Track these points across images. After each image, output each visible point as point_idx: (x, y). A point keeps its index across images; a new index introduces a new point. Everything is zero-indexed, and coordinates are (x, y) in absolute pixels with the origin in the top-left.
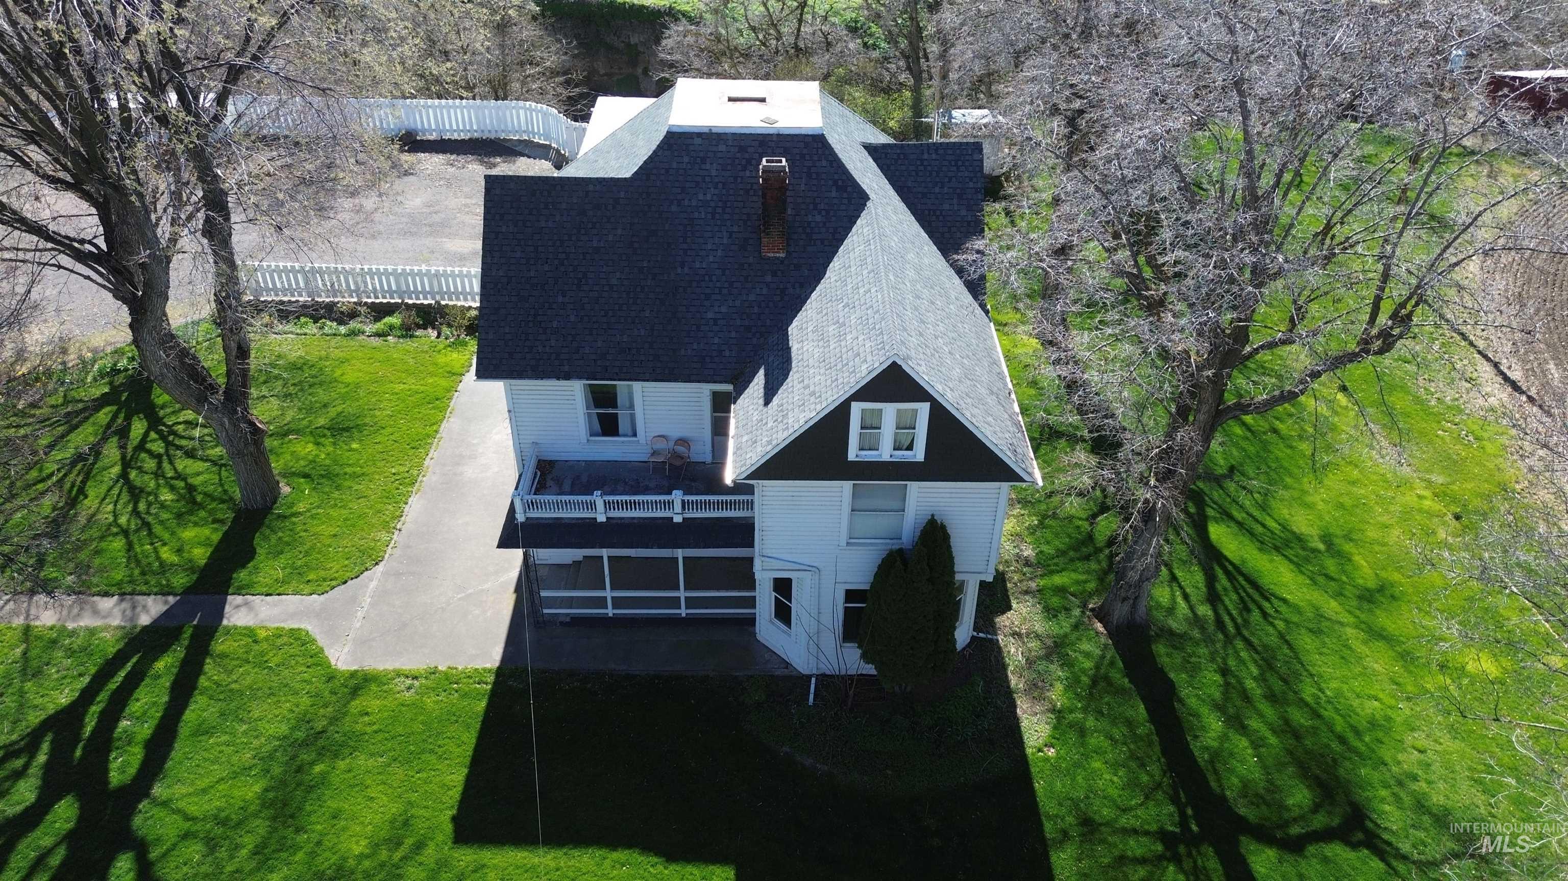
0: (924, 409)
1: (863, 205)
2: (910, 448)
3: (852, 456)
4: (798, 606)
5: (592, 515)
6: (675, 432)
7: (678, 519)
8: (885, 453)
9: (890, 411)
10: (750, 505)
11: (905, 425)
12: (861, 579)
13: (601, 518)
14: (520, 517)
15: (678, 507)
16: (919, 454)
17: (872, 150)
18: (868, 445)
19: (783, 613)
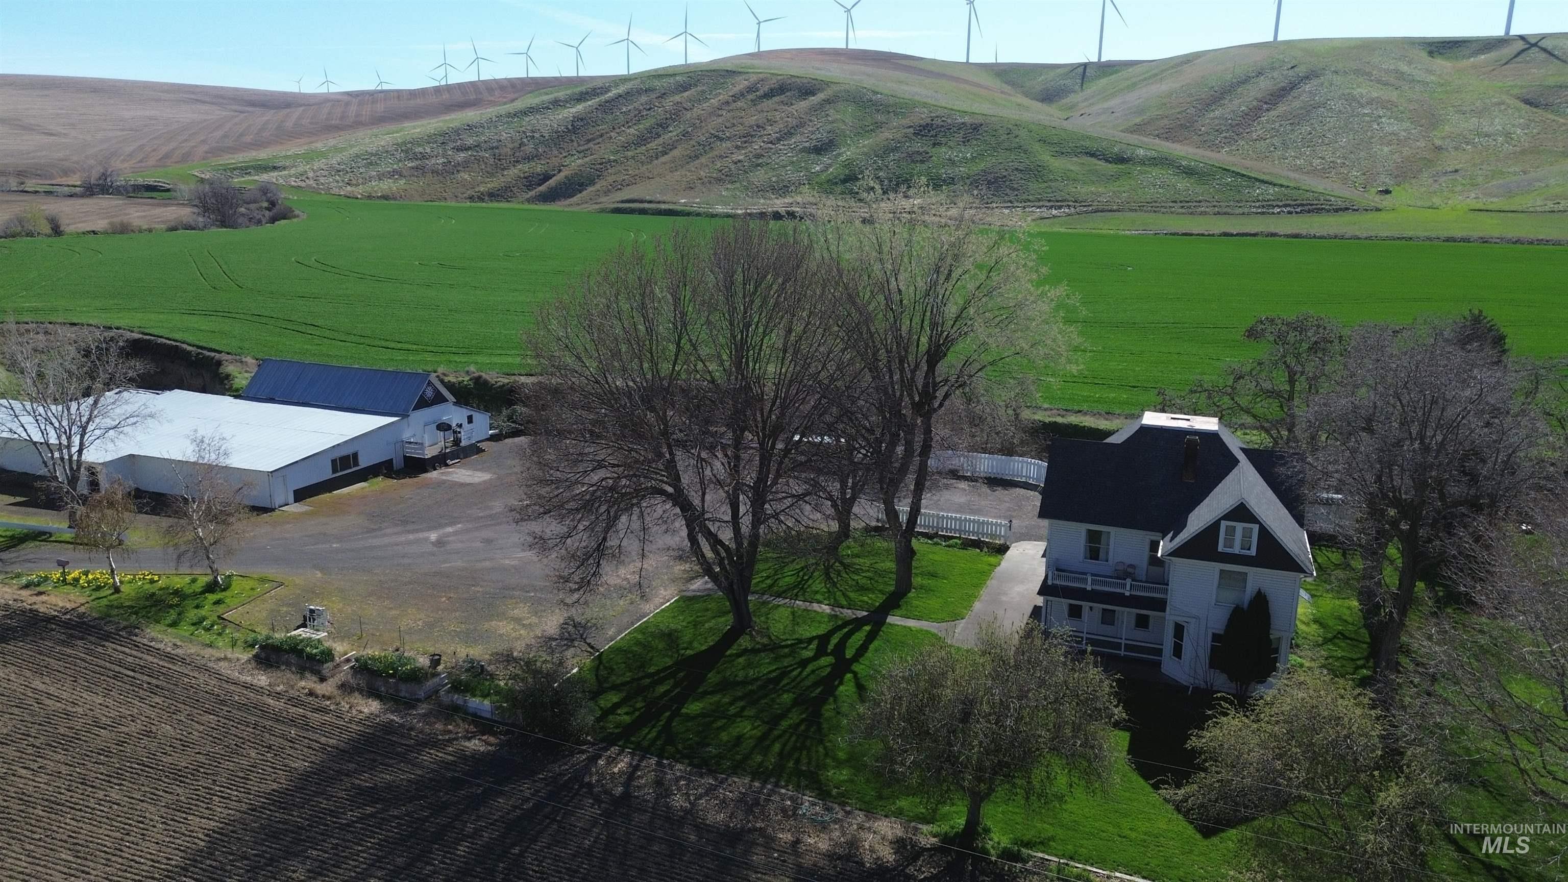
0: (1256, 527)
1: (1237, 465)
2: (1249, 549)
3: (1220, 549)
4: (1187, 644)
5: (1083, 586)
6: (1128, 562)
7: (1127, 594)
8: (1237, 550)
9: (1239, 526)
10: (1166, 591)
11: (1247, 534)
12: (1220, 628)
13: (1089, 588)
14: (1050, 582)
15: (1128, 587)
16: (1253, 552)
17: (1243, 450)
18: (1229, 543)
19: (1178, 651)
